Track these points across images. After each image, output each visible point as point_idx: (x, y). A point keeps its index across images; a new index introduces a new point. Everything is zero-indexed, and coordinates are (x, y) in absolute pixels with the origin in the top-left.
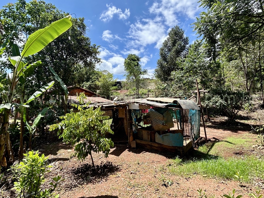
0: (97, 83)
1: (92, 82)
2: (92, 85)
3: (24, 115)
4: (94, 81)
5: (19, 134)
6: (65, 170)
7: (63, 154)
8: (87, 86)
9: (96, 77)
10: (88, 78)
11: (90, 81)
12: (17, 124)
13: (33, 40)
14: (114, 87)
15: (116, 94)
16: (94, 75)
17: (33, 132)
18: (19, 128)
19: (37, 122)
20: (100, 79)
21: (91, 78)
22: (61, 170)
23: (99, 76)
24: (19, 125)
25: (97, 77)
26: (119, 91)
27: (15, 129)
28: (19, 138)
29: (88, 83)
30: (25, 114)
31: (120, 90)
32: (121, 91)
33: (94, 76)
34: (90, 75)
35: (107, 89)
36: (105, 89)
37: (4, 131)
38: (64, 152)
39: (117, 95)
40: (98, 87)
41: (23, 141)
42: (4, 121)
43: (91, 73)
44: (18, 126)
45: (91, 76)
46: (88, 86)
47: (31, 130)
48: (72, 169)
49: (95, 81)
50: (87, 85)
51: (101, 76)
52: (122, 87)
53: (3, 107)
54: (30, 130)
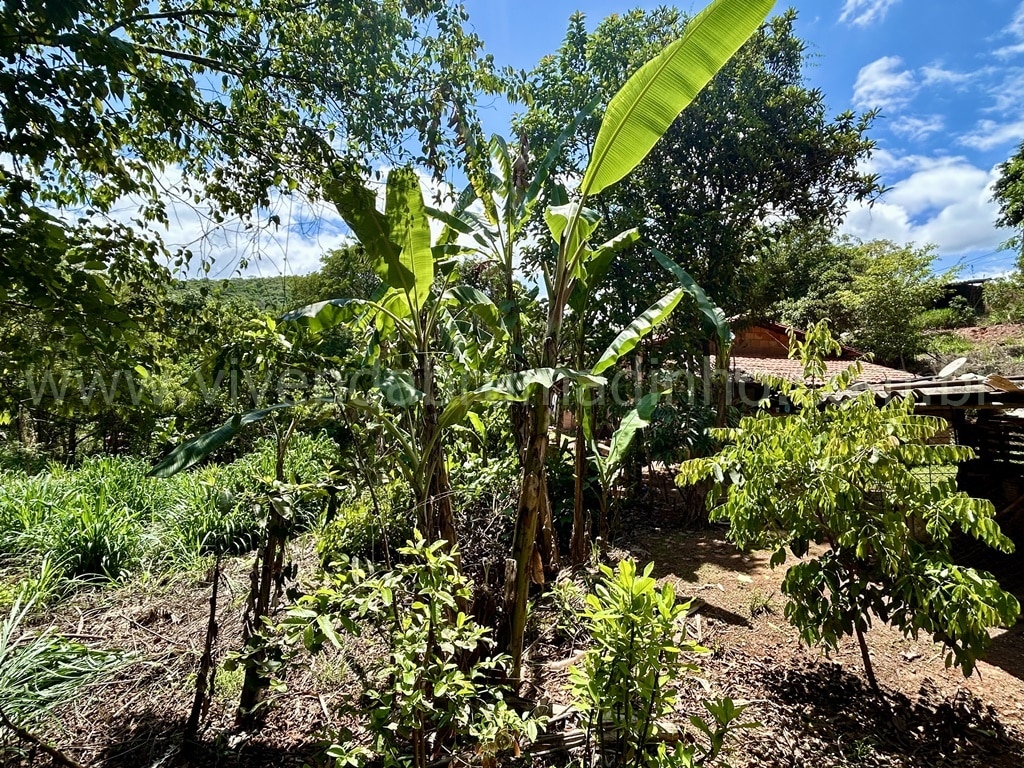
0: (845, 296)
1: (821, 296)
2: (819, 307)
3: (586, 418)
4: (827, 291)
5: (573, 482)
6: (733, 664)
7: (720, 586)
8: (797, 314)
9: (837, 274)
10: (801, 283)
11: (811, 294)
12: (565, 448)
13: (618, 120)
14: (938, 314)
15: (948, 347)
16: (828, 264)
17: (612, 480)
18: (569, 459)
19: (625, 446)
20: (859, 279)
21: (815, 281)
22: (717, 656)
23: (855, 266)
24: (569, 451)
25: (845, 272)
26: (966, 332)
27: (558, 464)
28: (570, 494)
29: (799, 303)
30: (588, 414)
31: (970, 323)
32: (977, 329)
33: (828, 268)
34: (808, 265)
35: (896, 324)
36: (888, 325)
37: (536, 464)
38: (722, 581)
39: (953, 350)
40: (849, 314)
41: (583, 505)
42: (536, 430)
43: (813, 259)
44: (566, 455)
45: (813, 273)
46: (801, 316)
47: (605, 471)
48: (764, 665)
49: (834, 289)
50: (796, 309)
51: (861, 266)
52: (981, 310)
53: (533, 381)
54: (602, 471)
